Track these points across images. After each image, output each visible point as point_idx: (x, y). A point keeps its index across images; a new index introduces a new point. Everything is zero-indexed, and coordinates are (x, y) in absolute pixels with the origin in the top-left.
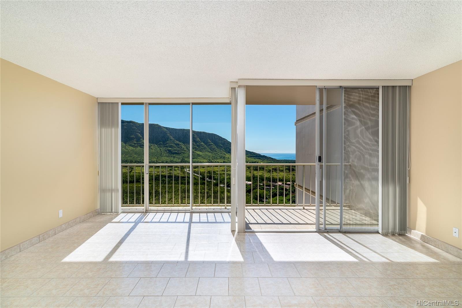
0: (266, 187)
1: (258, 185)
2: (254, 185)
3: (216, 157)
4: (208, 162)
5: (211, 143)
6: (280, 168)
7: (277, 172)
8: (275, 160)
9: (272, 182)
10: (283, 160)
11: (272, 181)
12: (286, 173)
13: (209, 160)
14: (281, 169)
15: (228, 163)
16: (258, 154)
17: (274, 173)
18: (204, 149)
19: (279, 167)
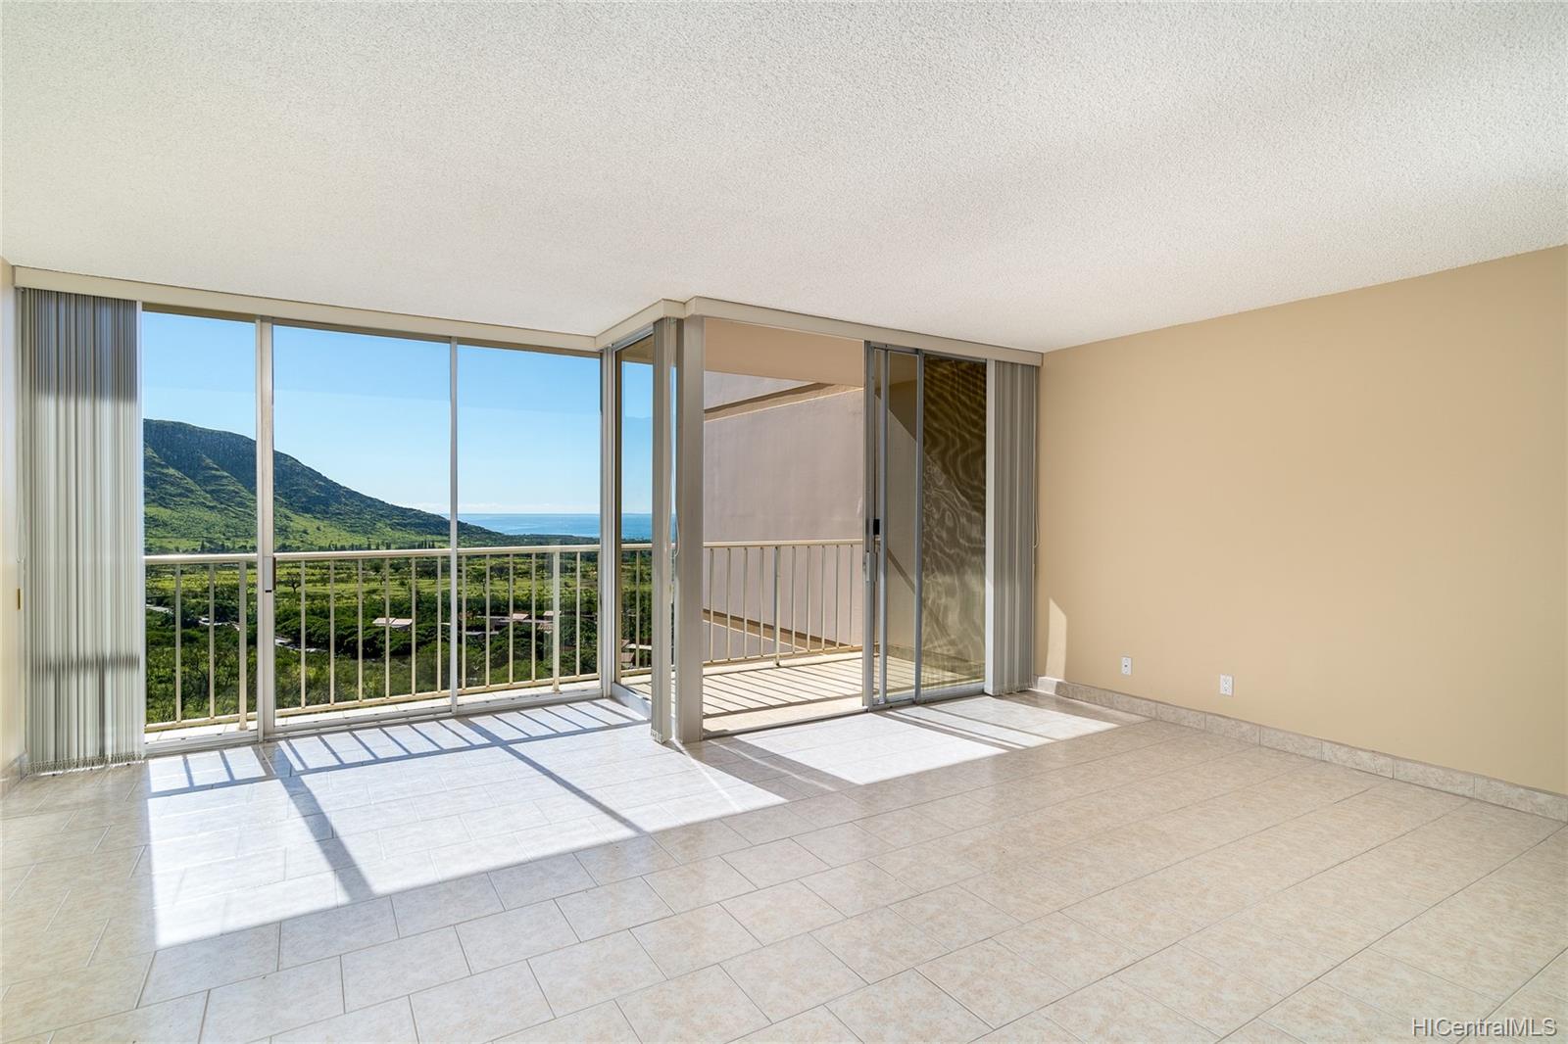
0: (470, 633)
1: (436, 627)
2: (420, 629)
3: (246, 531)
4: (203, 550)
5: (218, 473)
6: (518, 566)
7: (508, 580)
8: (499, 536)
9: (491, 614)
10: (527, 537)
11: (491, 609)
12: (539, 582)
13: (210, 542)
14: (520, 569)
15: (303, 551)
16: (434, 516)
17: (497, 583)
18: (180, 495)
19: (514, 563)
